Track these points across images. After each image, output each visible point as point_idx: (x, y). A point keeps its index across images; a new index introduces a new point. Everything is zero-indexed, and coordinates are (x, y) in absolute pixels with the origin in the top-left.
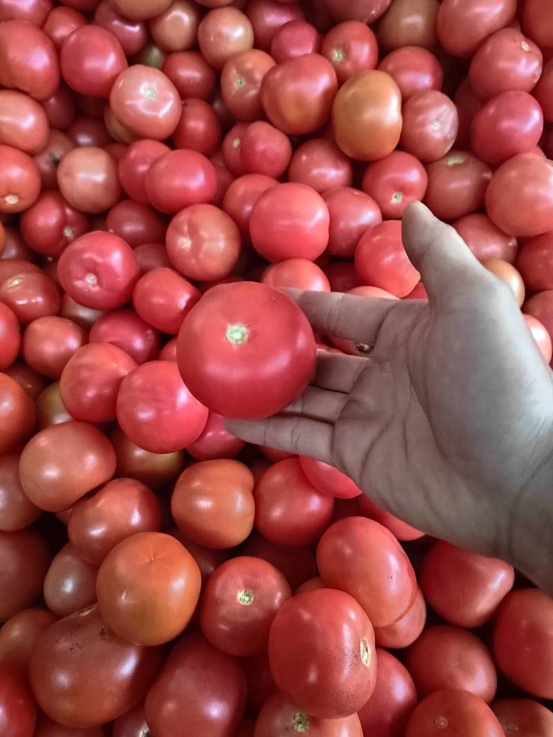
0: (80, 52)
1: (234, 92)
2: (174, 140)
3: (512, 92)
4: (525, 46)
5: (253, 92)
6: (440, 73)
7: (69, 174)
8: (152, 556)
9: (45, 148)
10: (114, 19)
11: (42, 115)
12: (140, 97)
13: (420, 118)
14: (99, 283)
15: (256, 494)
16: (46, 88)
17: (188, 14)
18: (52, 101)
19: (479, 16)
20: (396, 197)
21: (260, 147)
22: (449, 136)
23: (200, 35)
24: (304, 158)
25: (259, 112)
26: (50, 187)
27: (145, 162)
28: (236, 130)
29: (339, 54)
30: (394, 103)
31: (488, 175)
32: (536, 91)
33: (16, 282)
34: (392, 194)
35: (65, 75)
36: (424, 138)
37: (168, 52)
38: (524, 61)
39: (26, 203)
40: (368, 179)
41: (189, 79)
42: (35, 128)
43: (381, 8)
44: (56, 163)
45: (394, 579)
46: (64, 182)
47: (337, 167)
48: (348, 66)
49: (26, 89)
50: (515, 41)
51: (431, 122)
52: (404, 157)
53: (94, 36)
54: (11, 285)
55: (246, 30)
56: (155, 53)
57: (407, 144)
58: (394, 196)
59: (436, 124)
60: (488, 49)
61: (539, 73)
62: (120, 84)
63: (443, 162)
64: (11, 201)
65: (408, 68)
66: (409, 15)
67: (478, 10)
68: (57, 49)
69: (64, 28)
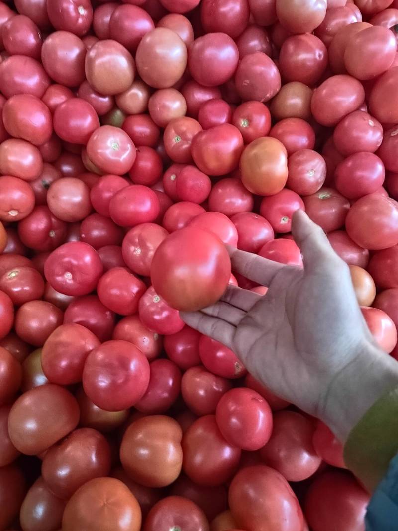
0: (67, 115)
1: (173, 145)
2: (130, 175)
3: (363, 153)
4: (371, 123)
5: (185, 146)
6: (314, 136)
7: (55, 197)
8: (105, 500)
9: (39, 177)
10: (91, 93)
11: (39, 156)
12: (107, 148)
13: (300, 168)
14: (74, 278)
15: (184, 446)
16: (42, 138)
17: (142, 92)
18: (46, 145)
19: (339, 103)
20: (283, 220)
21: (190, 183)
22: (320, 180)
23: (150, 107)
24: (220, 191)
25: (189, 160)
26: (41, 203)
27: (109, 191)
28: (173, 169)
29: (244, 122)
30: (283, 159)
31: (347, 206)
32: (379, 152)
33: (14, 275)
34: (281, 218)
35: (56, 131)
36: (302, 182)
37: (127, 115)
38: (371, 133)
39: (23, 215)
40: (264, 207)
41: (141, 134)
42: (34, 164)
43: (273, 93)
44: (47, 187)
45: (287, 521)
46: (52, 202)
47: (243, 198)
48: (251, 131)
49: (28, 139)
50: (364, 120)
51: (308, 171)
52: (289, 193)
53: (77, 105)
54: (9, 277)
55: (181, 102)
56: (118, 114)
57: (292, 184)
58: (282, 219)
59: (311, 172)
60: (346, 123)
61: (381, 140)
62: (95, 137)
63: (315, 196)
64: (13, 214)
65: (291, 133)
66: (292, 98)
67: (339, 98)
68: (52, 112)
69: (58, 98)
